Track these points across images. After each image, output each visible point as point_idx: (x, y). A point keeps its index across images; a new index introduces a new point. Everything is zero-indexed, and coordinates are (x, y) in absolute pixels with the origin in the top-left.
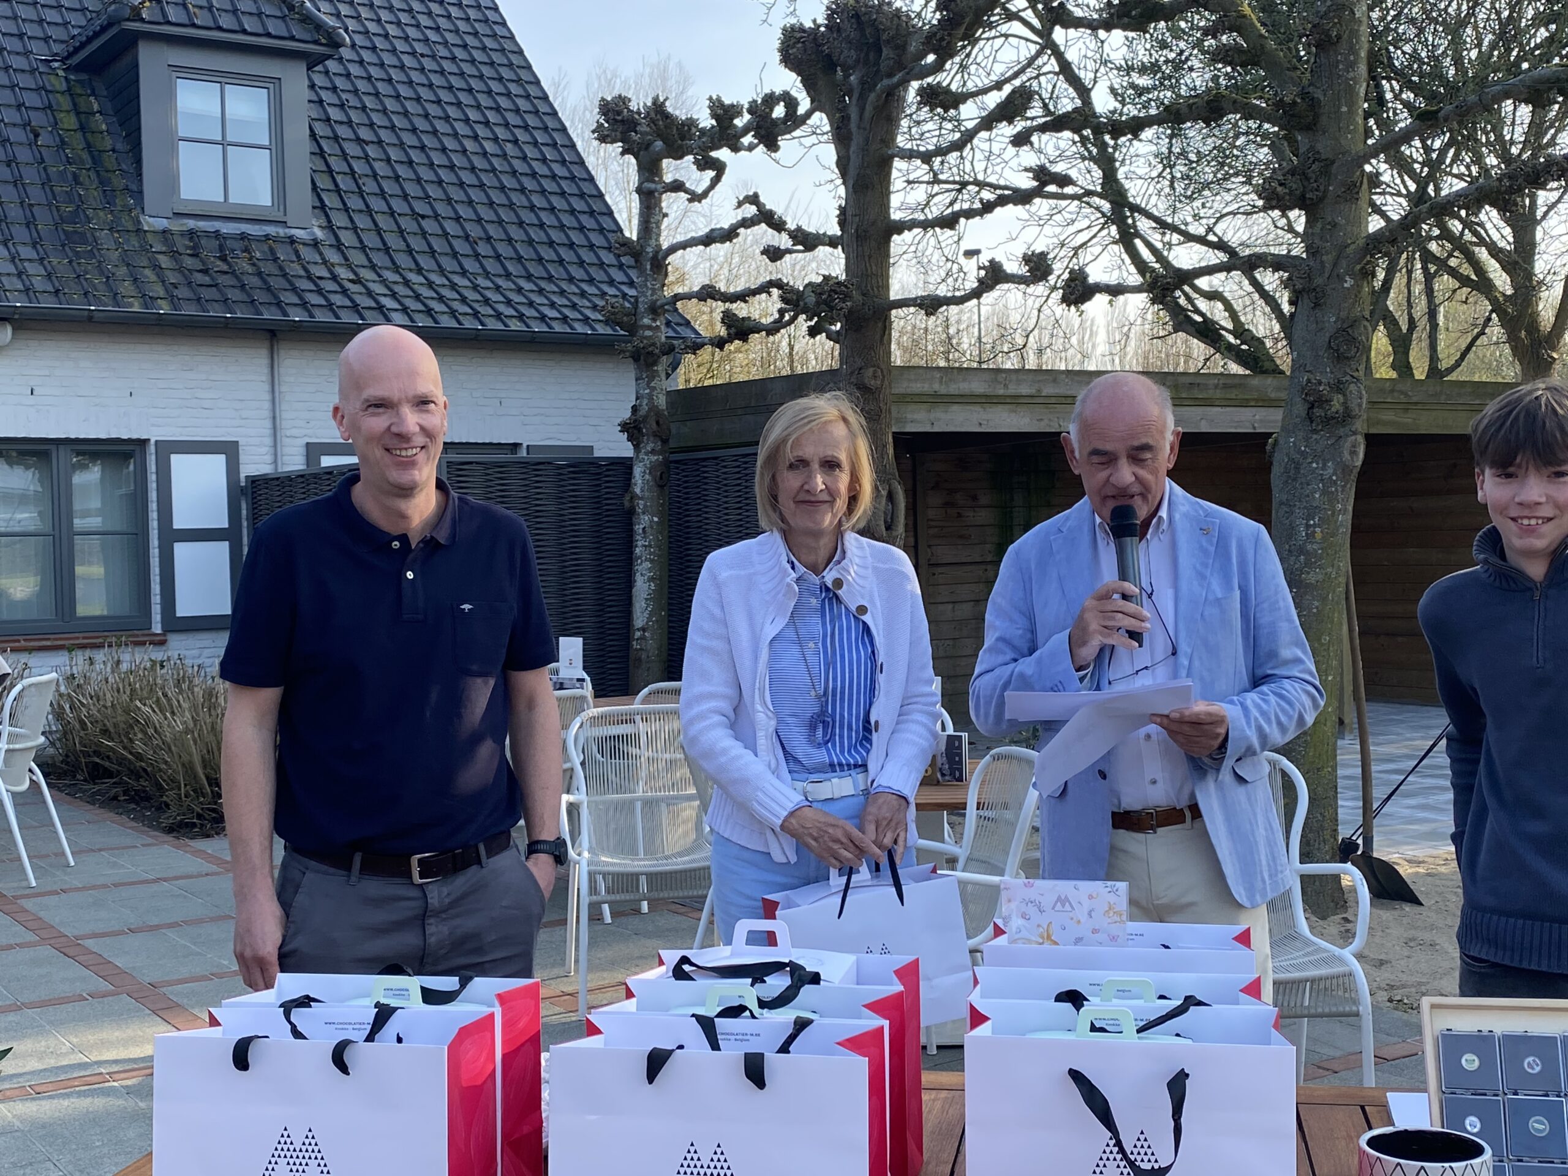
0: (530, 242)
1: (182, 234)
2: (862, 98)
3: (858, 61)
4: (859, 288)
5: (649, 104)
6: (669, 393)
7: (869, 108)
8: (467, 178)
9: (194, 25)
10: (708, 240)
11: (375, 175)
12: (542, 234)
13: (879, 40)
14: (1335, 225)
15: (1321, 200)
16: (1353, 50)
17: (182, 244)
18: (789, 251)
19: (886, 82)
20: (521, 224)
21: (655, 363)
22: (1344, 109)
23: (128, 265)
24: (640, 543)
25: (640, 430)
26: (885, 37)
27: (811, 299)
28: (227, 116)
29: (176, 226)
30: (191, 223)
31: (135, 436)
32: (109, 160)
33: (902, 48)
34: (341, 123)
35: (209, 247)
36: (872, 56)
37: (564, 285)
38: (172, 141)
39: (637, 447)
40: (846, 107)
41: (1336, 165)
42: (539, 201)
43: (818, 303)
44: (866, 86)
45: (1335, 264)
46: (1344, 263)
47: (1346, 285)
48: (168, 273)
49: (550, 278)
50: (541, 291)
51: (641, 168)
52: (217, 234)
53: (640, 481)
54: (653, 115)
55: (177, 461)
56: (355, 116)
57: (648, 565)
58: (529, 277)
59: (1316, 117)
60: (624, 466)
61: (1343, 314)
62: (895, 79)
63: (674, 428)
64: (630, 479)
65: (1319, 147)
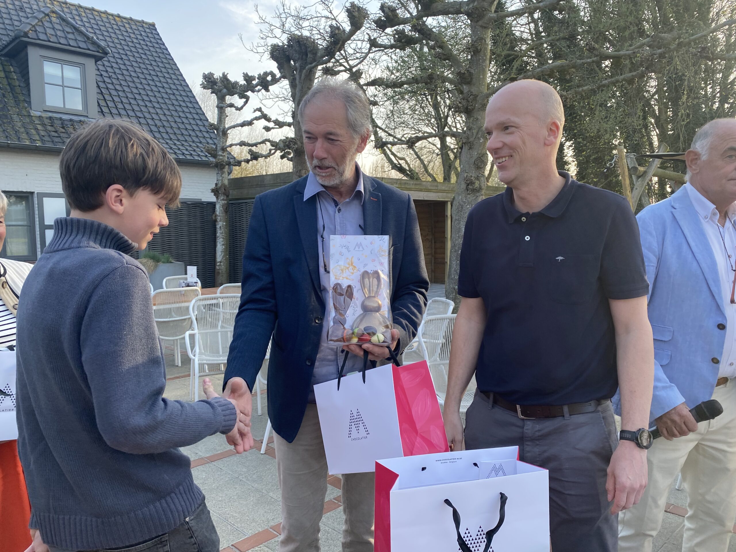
0: (179, 128)
1: (47, 118)
2: (301, 71)
3: (299, 58)
4: (299, 141)
5: (221, 76)
6: (229, 180)
7: (303, 75)
8: (156, 105)
9: (49, 41)
10: (243, 125)
11: (122, 102)
12: (183, 126)
13: (307, 51)
14: (477, 119)
15: (473, 109)
16: (485, 55)
17: (47, 121)
18: (273, 128)
19: (310, 66)
20: (175, 122)
21: (224, 168)
22: (481, 77)
23: (25, 128)
24: (219, 232)
25: (218, 192)
26: (309, 50)
27: (282, 145)
28: (64, 76)
29: (44, 115)
30: (50, 114)
31: (29, 190)
32: (18, 90)
33: (315, 54)
34: (109, 83)
35: (58, 123)
36: (304, 57)
37: (191, 143)
38: (42, 84)
39: (217, 198)
40: (294, 75)
41: (478, 97)
42: (181, 114)
43: (284, 146)
44: (302, 68)
45: (477, 133)
46: (480, 133)
47: (481, 141)
48: (41, 132)
49: (186, 141)
50: (183, 145)
51: (218, 98)
52: (61, 119)
53: (218, 210)
54: (222, 79)
55: (46, 201)
56: (115, 81)
57: (222, 240)
58: (178, 140)
59: (472, 79)
60: (213, 205)
61: (479, 152)
62: (313, 65)
63: (231, 192)
64: (215, 209)
65: (472, 90)
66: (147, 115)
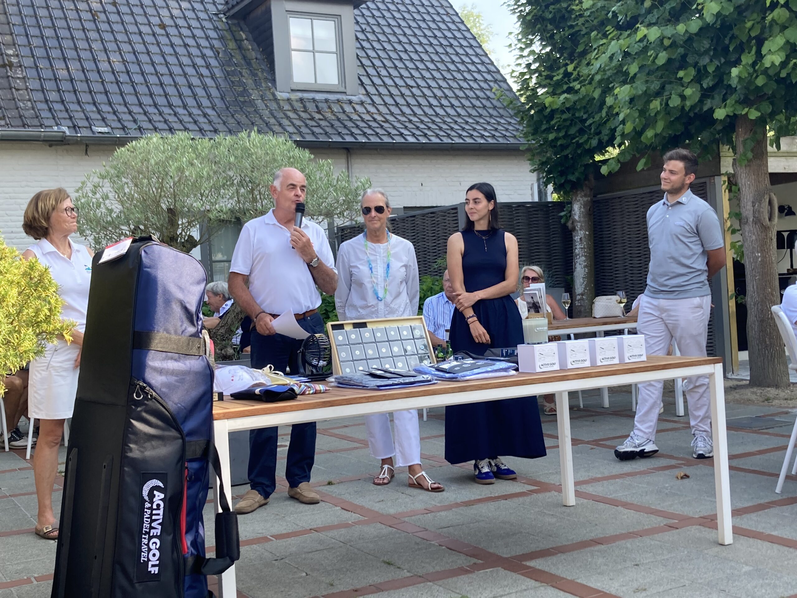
0: (467, 98)
1: (297, 100)
11: (385, 67)
17: (298, 106)
20: (461, 88)
24: (578, 247)
28: (315, 37)
29: (293, 96)
30: (300, 95)
34: (364, 40)
35: (311, 107)
38: (288, 50)
48: (295, 121)
49: (481, 116)
52: (314, 100)
53: (578, 213)
56: (371, 37)
57: (584, 258)
58: (470, 116)
64: (571, 213)
66: (422, 83)
